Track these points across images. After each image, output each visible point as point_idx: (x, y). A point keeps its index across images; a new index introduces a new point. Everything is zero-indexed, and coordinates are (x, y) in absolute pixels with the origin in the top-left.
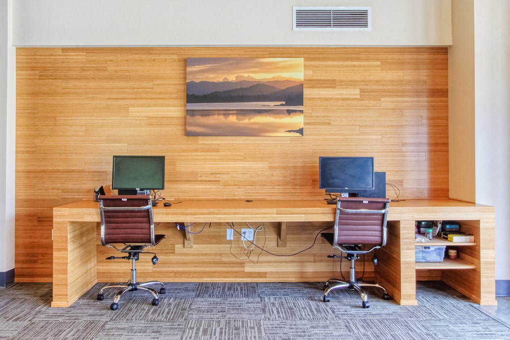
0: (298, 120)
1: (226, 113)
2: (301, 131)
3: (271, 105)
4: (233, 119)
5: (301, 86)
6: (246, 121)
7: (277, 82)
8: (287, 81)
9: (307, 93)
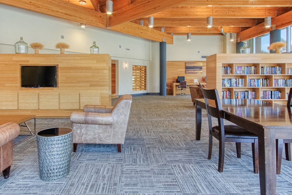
0: (201, 71)
1: (191, 70)
2: (202, 73)
3: (198, 69)
4: (192, 71)
5: (202, 67)
6: (194, 71)
7: (198, 66)
8: (200, 66)
9: (203, 67)
